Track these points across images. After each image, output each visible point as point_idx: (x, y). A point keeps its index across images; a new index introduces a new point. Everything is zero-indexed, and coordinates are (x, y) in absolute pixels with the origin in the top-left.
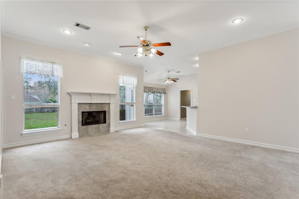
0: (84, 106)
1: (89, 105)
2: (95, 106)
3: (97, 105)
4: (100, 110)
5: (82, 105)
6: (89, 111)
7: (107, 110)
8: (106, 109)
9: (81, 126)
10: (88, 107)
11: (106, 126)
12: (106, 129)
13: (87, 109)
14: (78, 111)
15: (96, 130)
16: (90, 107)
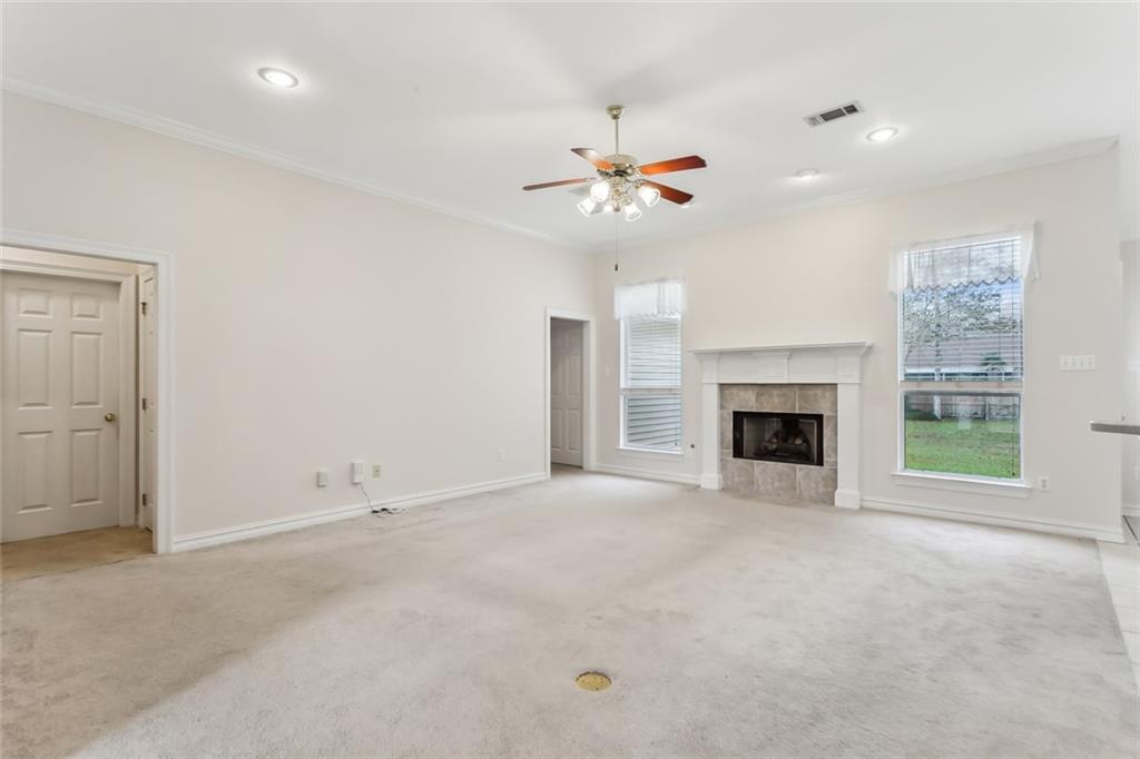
0: (742, 393)
1: (756, 390)
2: (779, 396)
3: (784, 390)
4: (797, 412)
5: (735, 390)
6: (754, 410)
7: (826, 413)
8: (822, 408)
9: (731, 458)
10: (753, 399)
11: (823, 479)
12: (821, 489)
13: (750, 403)
14: (722, 407)
15: (780, 481)
16: (758, 396)
